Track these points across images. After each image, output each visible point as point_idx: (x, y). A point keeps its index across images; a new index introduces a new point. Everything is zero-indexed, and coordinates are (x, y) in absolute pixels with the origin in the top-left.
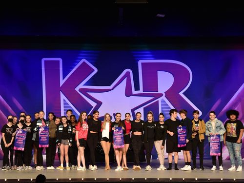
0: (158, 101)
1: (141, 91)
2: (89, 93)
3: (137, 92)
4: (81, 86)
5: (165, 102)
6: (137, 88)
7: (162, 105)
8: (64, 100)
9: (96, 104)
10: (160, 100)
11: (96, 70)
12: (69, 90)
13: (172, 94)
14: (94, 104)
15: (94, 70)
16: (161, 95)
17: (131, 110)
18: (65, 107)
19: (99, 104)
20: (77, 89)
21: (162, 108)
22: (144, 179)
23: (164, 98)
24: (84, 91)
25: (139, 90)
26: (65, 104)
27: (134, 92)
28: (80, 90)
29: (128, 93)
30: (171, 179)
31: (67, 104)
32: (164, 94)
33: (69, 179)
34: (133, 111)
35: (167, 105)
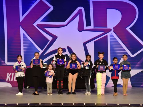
0: (107, 36)
1: (92, 27)
2: (46, 28)
3: (89, 28)
4: (39, 22)
5: (113, 36)
6: (88, 24)
7: (110, 39)
8: (24, 35)
9: (52, 38)
10: (108, 34)
11: (52, 8)
12: (28, 25)
13: (119, 30)
14: (50, 38)
15: (50, 8)
16: (110, 30)
17: (83, 43)
18: (24, 40)
19: (55, 38)
20: (35, 25)
21: (111, 42)
22: (94, 104)
23: (112, 32)
24: (41, 27)
25: (90, 26)
26: (24, 37)
27: (86, 28)
28: (38, 25)
29: (81, 28)
30: (118, 105)
31: (27, 38)
32: (113, 30)
33: (27, 104)
34: (85, 44)
35: (115, 39)
